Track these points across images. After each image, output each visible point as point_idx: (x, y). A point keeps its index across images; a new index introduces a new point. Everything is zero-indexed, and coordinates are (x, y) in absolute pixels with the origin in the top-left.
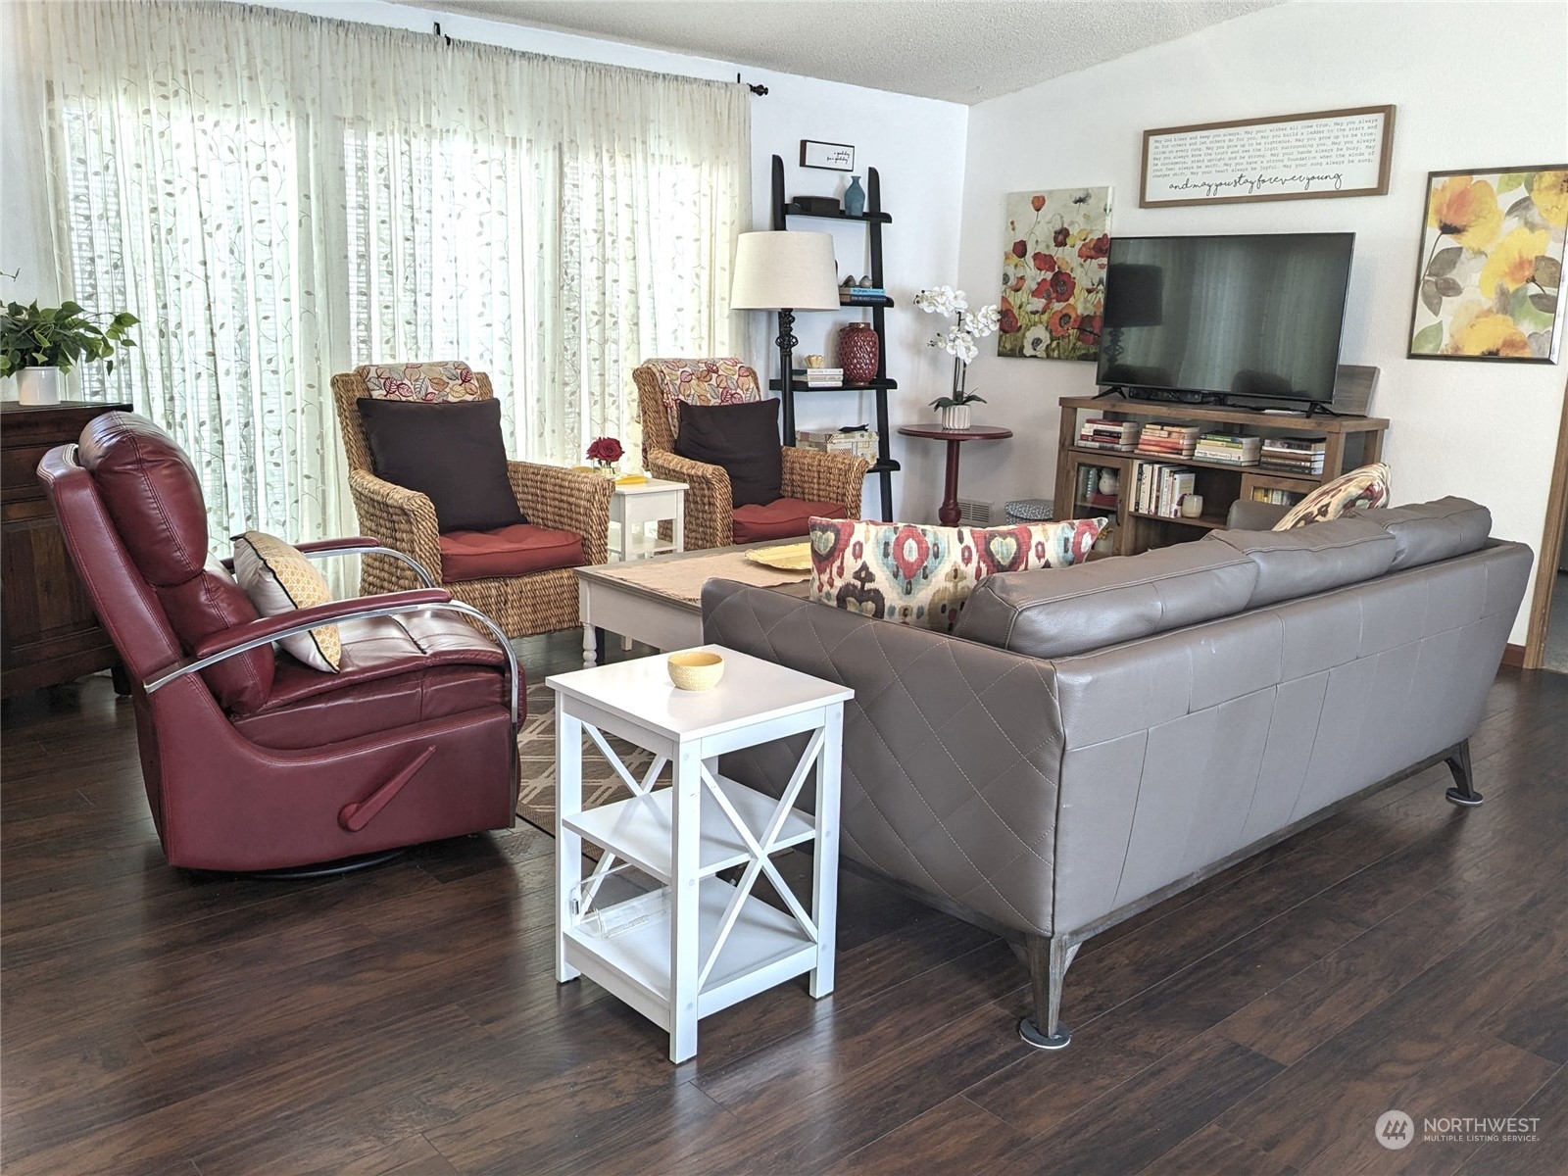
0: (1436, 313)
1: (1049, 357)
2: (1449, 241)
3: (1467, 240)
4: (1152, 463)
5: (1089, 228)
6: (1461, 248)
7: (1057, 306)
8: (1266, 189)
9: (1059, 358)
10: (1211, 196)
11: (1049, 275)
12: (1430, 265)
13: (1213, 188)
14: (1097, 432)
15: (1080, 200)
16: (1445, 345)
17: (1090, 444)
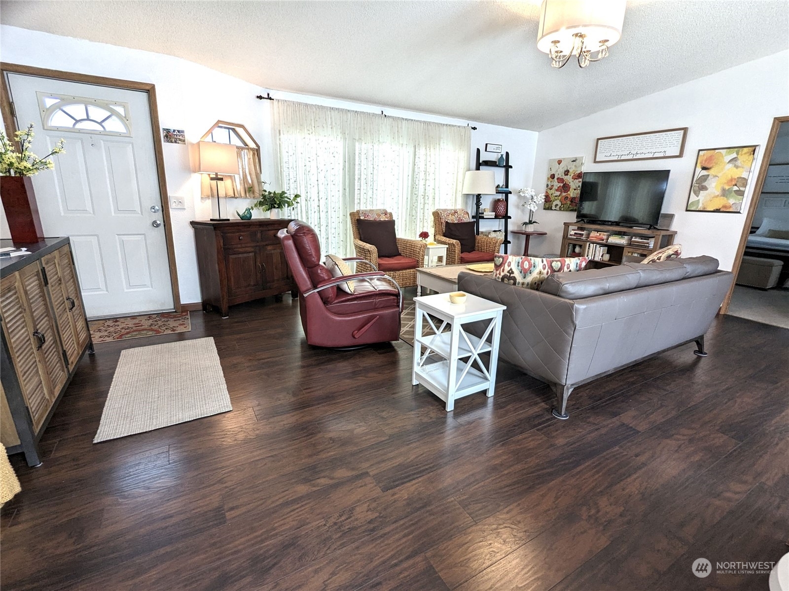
0: (698, 196)
1: (560, 210)
2: (705, 173)
3: (711, 172)
4: (593, 243)
5: (576, 169)
6: (709, 175)
7: (564, 194)
8: (638, 156)
9: (564, 210)
10: (619, 159)
11: (562, 185)
12: (696, 181)
13: (620, 156)
14: (575, 233)
15: (574, 161)
16: (700, 207)
17: (573, 237)
